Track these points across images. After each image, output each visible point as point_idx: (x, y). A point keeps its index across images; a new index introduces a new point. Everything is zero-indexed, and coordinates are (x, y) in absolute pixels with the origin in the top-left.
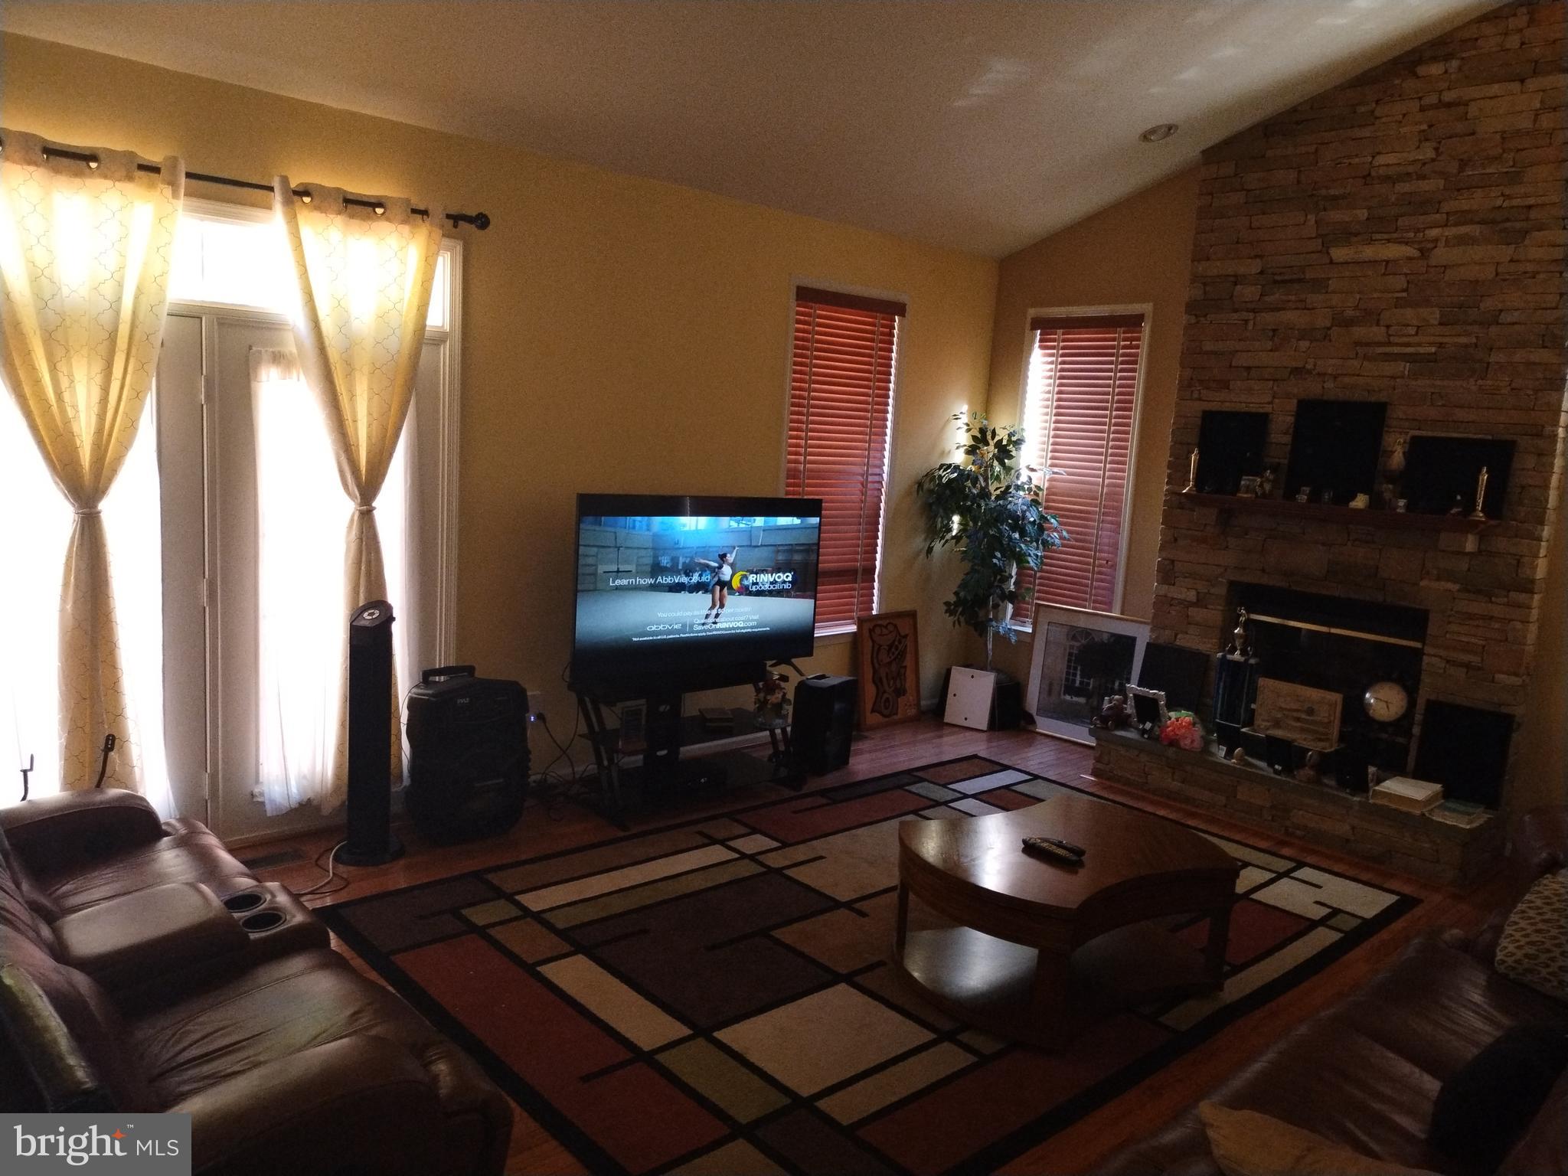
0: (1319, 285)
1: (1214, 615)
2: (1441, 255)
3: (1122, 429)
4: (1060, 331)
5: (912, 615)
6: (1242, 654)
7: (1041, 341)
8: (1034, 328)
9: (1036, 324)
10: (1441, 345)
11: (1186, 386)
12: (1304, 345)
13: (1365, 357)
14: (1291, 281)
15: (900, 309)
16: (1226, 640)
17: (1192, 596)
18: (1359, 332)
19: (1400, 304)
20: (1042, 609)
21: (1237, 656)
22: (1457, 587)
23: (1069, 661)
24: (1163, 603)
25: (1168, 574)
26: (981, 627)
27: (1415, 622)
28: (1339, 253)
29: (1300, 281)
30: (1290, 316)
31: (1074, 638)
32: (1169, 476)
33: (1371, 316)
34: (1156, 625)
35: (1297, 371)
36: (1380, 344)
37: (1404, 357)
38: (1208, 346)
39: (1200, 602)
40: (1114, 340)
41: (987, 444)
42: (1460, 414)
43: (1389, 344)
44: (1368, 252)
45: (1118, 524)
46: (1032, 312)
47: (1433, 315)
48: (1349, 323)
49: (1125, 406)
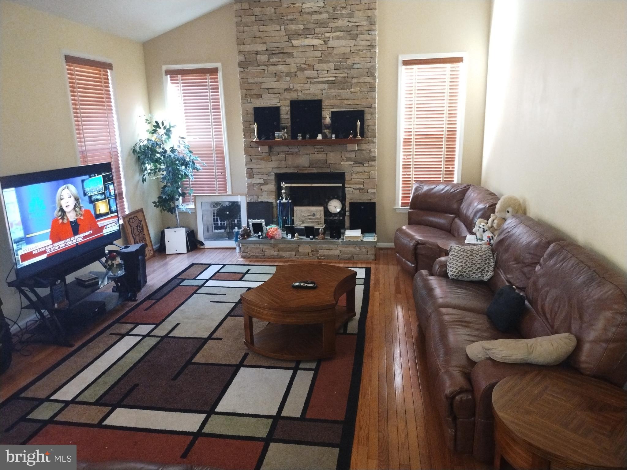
0: (290, 55)
1: (272, 187)
2: (331, 43)
3: (217, 117)
4: (179, 76)
5: (141, 211)
6: (286, 199)
7: (171, 80)
8: (166, 75)
9: (168, 72)
10: (336, 77)
11: (245, 97)
12: (288, 79)
13: (311, 83)
14: (279, 53)
15: (109, 66)
16: (279, 195)
17: (262, 181)
18: (308, 73)
19: (320, 62)
20: (197, 198)
21: (284, 201)
22: (353, 163)
23: (214, 216)
24: (250, 186)
25: (251, 174)
26: (172, 210)
27: (340, 177)
28: (295, 42)
29: (282, 53)
30: (281, 68)
31: (214, 207)
32: (244, 135)
33: (311, 67)
34: (249, 194)
35: (287, 89)
36: (315, 78)
37: (322, 82)
38: (250, 81)
39: (265, 183)
40: (206, 79)
41: (160, 128)
42: (346, 102)
43: (318, 77)
44: (307, 42)
45: (224, 157)
46: (164, 68)
47: (332, 66)
48: (303, 70)
49: (216, 107)
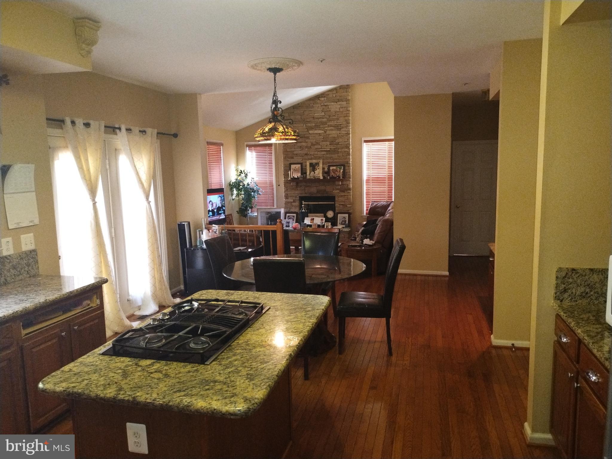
0: (308, 138)
1: (297, 203)
2: (328, 132)
3: (271, 168)
4: (253, 147)
5: (231, 215)
6: (304, 210)
7: (249, 149)
8: (247, 147)
9: (247, 146)
10: (330, 148)
11: (285, 158)
12: (307, 149)
13: (318, 151)
14: (302, 137)
15: (222, 144)
16: (301, 208)
17: (292, 201)
18: (316, 147)
19: (322, 141)
20: (259, 210)
21: (303, 210)
22: (339, 191)
23: (267, 219)
24: (286, 203)
25: (287, 197)
26: (246, 216)
27: (333, 199)
28: (311, 132)
29: (304, 137)
30: (304, 144)
31: (267, 214)
32: (284, 177)
33: (318, 144)
34: (285, 208)
35: (306, 154)
36: (320, 149)
37: (324, 151)
38: (288, 150)
39: (294, 201)
40: (266, 149)
41: (242, 173)
42: (335, 161)
43: (322, 149)
44: (316, 132)
45: (273, 188)
46: (246, 143)
47: (328, 143)
48: (315, 145)
49: (271, 163)
